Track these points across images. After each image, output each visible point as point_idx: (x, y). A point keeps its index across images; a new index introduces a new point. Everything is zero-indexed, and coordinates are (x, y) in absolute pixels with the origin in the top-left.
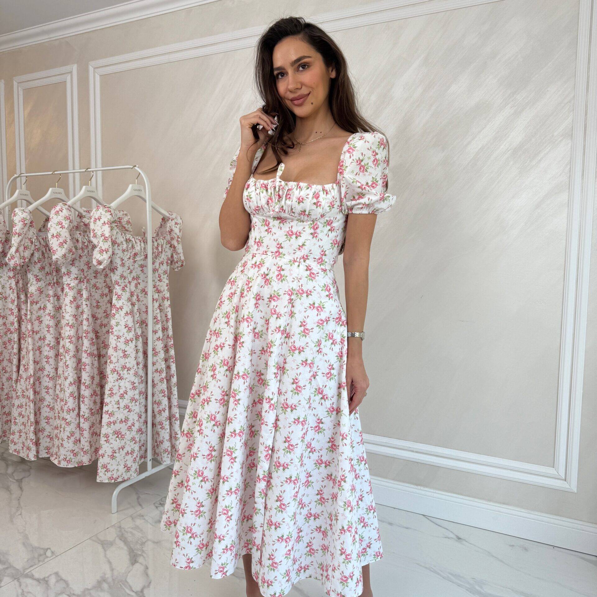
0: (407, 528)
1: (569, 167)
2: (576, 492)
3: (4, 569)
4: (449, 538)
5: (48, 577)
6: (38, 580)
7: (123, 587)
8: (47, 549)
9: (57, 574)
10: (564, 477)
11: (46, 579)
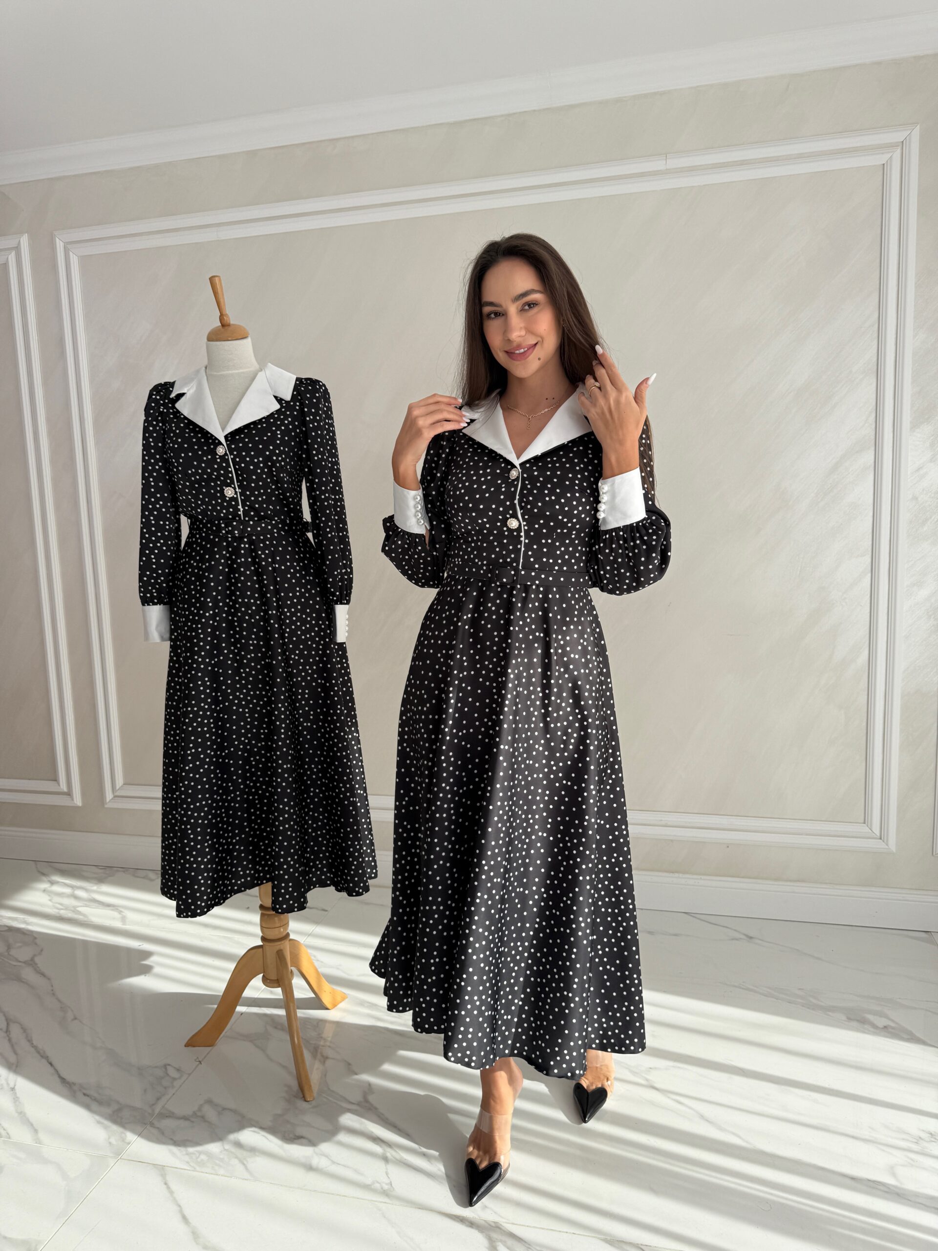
0: (676, 935)
1: (874, 415)
2: (894, 851)
3: (114, 1112)
4: (737, 939)
5: (200, 1109)
6: (185, 1118)
7: (331, 1099)
8: (165, 1066)
9: (209, 1102)
10: (878, 833)
11: (199, 1114)
